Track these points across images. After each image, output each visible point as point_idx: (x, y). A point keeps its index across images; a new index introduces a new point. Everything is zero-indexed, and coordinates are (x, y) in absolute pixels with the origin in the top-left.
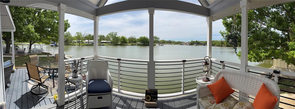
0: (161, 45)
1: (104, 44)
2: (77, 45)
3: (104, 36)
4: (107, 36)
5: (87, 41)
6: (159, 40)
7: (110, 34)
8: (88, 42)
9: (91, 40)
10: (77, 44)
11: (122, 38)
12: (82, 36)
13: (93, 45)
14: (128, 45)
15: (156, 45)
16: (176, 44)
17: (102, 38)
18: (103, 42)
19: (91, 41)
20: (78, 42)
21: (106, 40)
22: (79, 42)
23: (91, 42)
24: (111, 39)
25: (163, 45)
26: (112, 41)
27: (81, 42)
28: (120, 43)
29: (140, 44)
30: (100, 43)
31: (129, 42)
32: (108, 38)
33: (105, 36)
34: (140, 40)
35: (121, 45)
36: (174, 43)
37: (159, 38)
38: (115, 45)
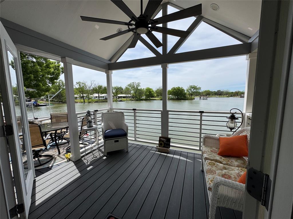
0: (204, 99)
1: (123, 99)
2: (80, 103)
3: (122, 88)
4: (126, 88)
5: (97, 95)
6: (200, 91)
7: (130, 85)
8: (99, 97)
9: (103, 93)
10: (78, 100)
11: (147, 90)
12: (88, 87)
13: (107, 102)
14: (156, 100)
15: (194, 99)
16: (231, 96)
17: (119, 90)
18: (121, 97)
19: (103, 95)
20: (81, 98)
21: (125, 93)
22: (83, 97)
23: (103, 97)
24: (132, 92)
25: (207, 99)
26: (133, 95)
27: (86, 97)
28: (144, 97)
29: (172, 97)
30: (116, 98)
31: (157, 95)
32: (127, 91)
33: (124, 87)
34: (173, 91)
35: (146, 100)
36: (227, 94)
37: (200, 88)
38: (137, 100)
